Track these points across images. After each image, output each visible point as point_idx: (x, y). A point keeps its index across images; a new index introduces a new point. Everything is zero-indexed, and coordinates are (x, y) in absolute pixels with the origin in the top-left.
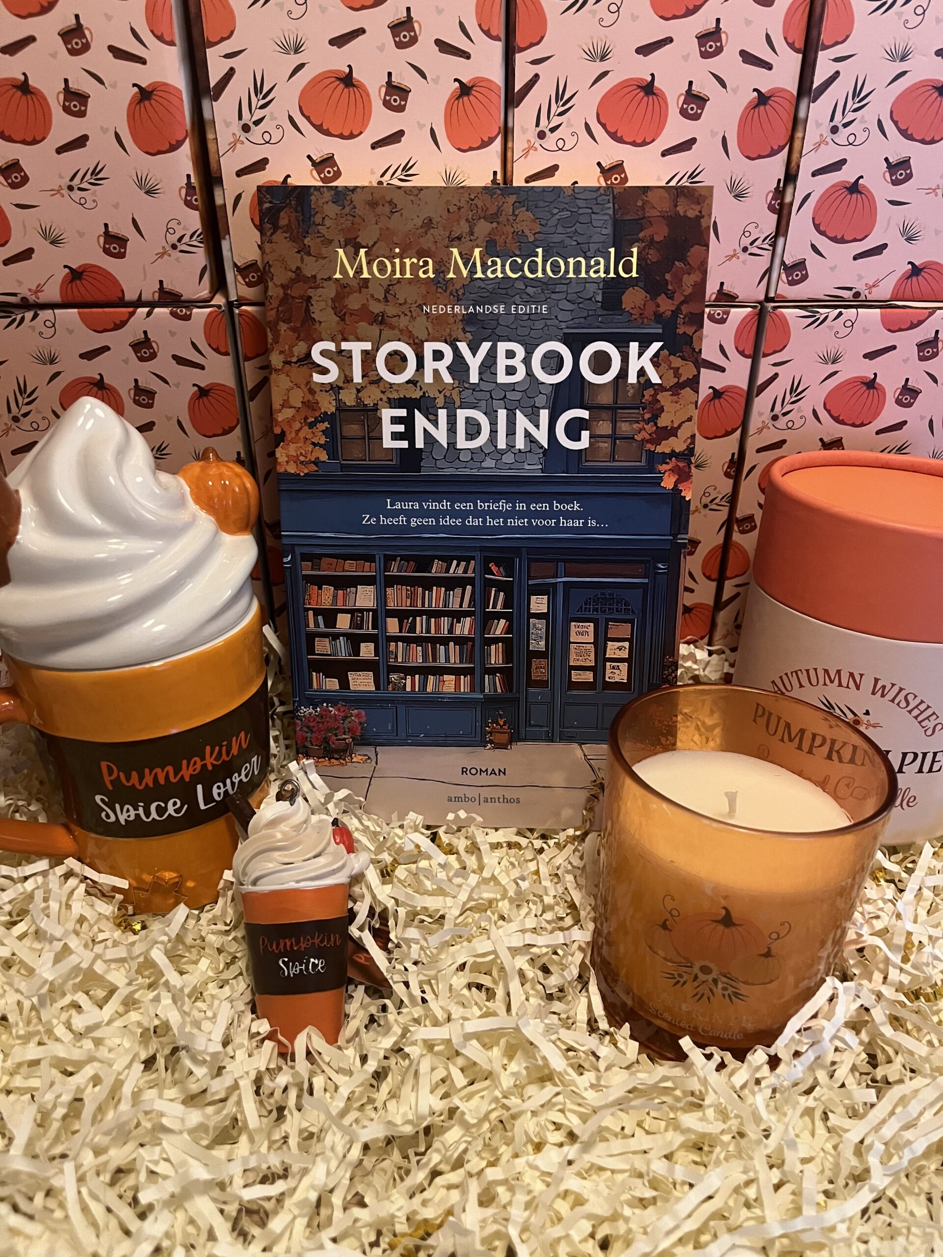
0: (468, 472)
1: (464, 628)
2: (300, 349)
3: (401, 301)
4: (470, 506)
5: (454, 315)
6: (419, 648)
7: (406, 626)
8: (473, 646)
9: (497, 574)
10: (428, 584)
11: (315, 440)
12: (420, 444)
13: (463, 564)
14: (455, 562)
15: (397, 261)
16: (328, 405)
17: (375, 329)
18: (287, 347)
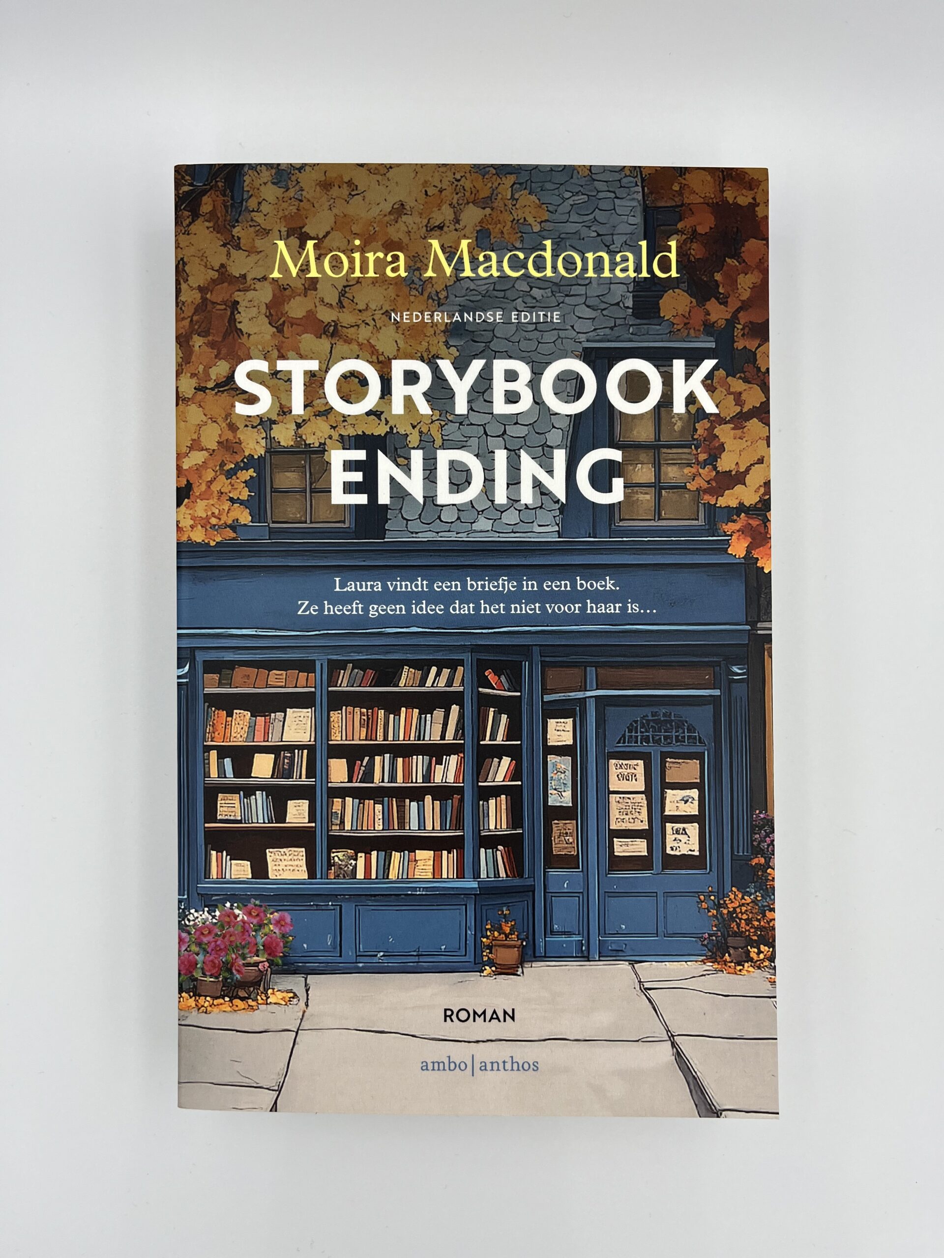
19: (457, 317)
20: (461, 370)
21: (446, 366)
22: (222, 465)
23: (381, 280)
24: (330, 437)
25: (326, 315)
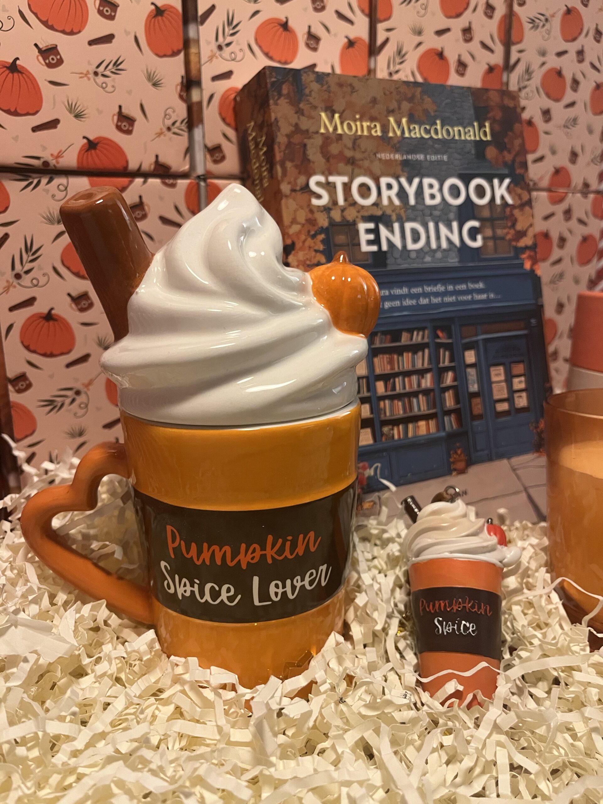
0: (415, 266)
1: (427, 382)
2: (301, 180)
3: (363, 150)
4: (419, 290)
5: (396, 160)
6: (400, 403)
7: (390, 386)
8: (434, 395)
9: (443, 339)
10: (400, 351)
11: (316, 248)
12: (385, 247)
13: (421, 333)
14: (415, 333)
15: (358, 123)
16: (323, 222)
17: (349, 168)
18: (292, 179)
19: (405, 157)
20: (410, 182)
21: (403, 181)
22: (309, 232)
23: (370, 136)
24: (357, 217)
25: (349, 154)
